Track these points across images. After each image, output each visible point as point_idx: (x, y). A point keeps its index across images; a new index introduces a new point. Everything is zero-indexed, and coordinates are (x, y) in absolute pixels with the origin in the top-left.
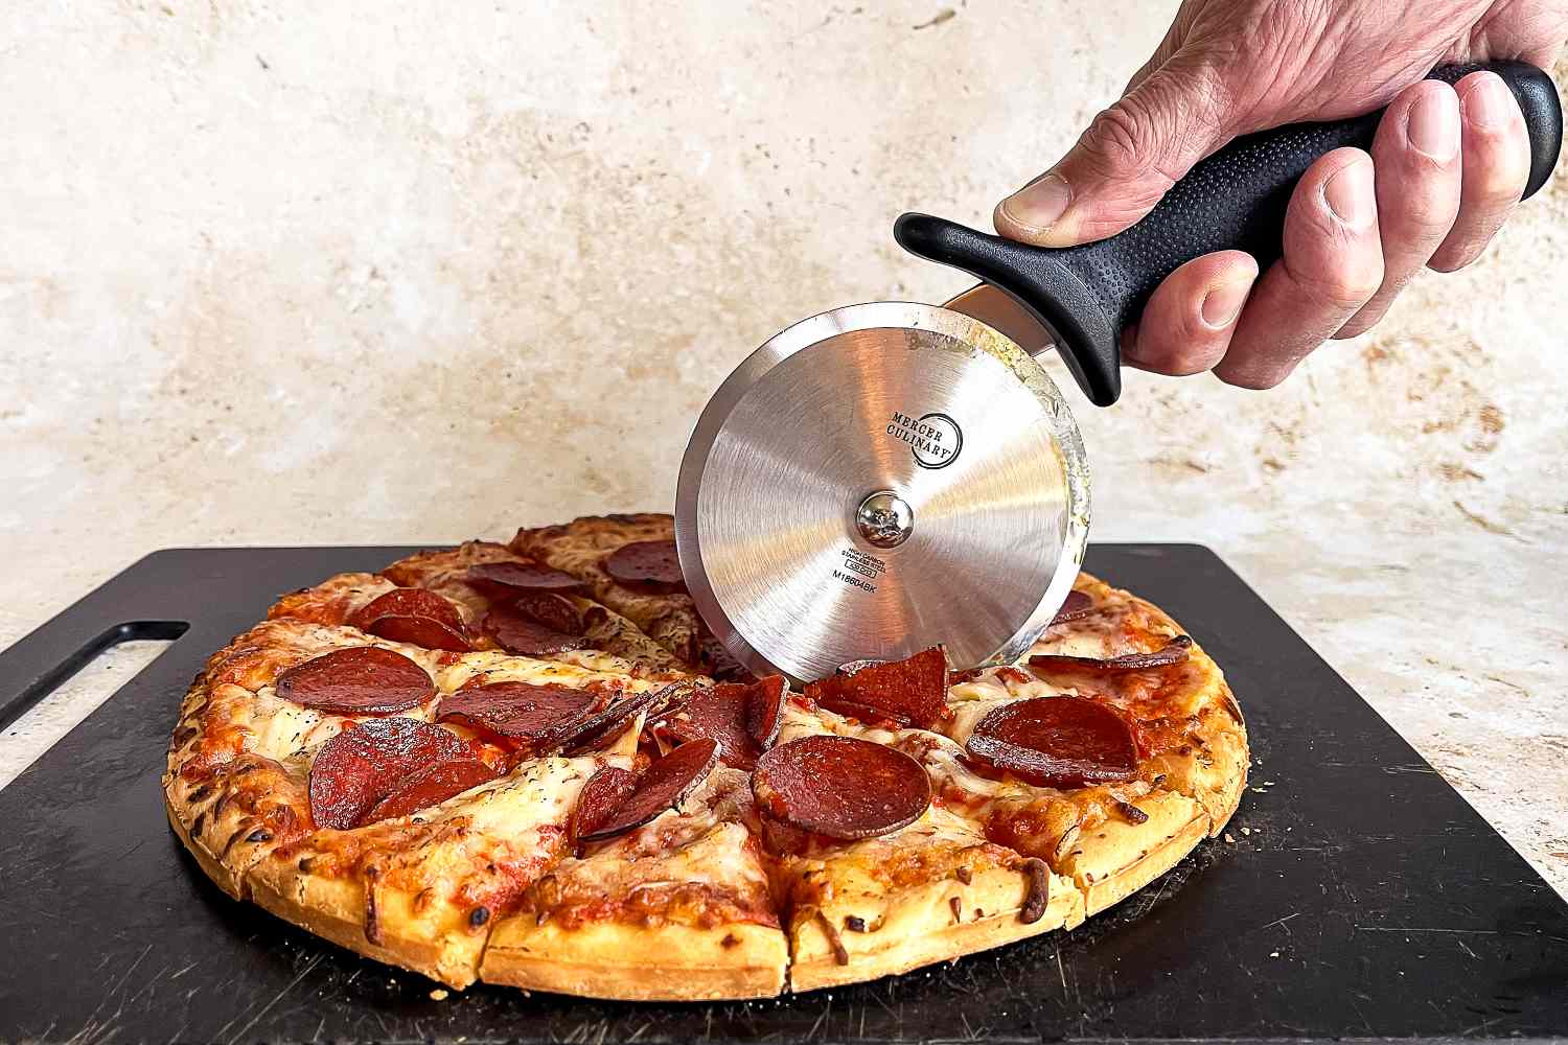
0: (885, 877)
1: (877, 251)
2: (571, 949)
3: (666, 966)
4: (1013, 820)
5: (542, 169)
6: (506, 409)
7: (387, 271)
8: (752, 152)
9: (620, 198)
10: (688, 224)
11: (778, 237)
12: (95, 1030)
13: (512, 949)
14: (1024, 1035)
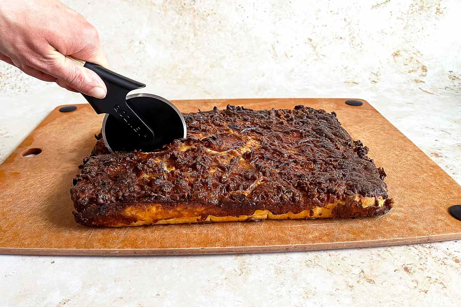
5: (183, 13)
6: (180, 77)
7: (144, 42)
8: (238, 7)
9: (204, 20)
10: (222, 27)
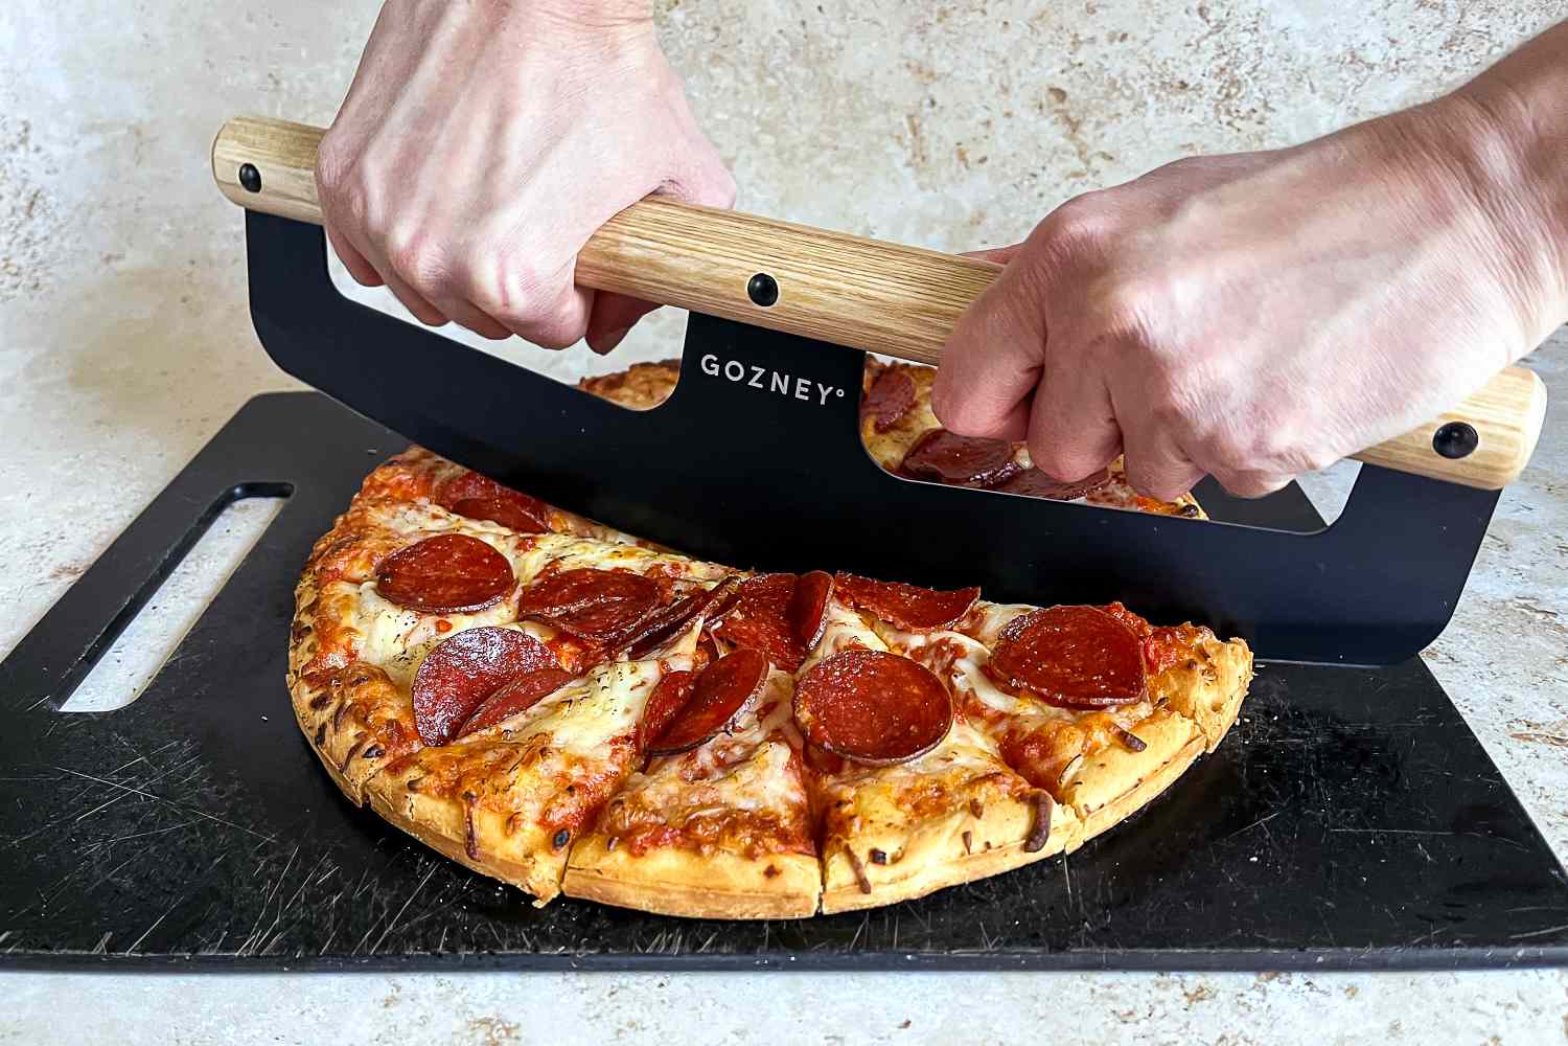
0: (908, 807)
1: (908, 66)
2: (637, 871)
3: (718, 892)
4: (1026, 742)
11: (812, 56)
12: (260, 938)
13: (588, 870)
14: (1033, 945)
